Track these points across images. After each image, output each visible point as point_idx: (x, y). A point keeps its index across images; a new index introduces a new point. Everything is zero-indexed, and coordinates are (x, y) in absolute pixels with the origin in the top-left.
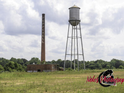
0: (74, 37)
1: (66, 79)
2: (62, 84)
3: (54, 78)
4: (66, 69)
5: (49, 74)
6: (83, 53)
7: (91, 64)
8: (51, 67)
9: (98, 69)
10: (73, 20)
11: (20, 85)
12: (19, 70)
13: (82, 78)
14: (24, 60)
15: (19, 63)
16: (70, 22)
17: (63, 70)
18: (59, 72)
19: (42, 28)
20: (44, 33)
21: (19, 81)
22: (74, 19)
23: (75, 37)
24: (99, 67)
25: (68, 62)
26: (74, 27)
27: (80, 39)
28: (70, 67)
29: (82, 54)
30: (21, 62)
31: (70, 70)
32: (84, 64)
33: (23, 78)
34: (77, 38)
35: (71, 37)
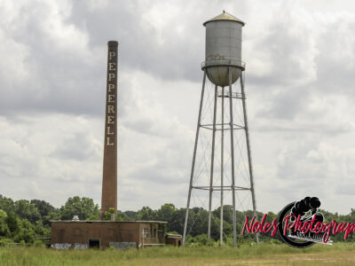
0: (223, 124)
4: (192, 241)
5: (128, 258)
6: (252, 184)
8: (137, 230)
10: (218, 66)
12: (23, 241)
14: (43, 207)
15: (23, 216)
16: (206, 72)
17: (180, 243)
18: (167, 249)
19: (108, 93)
20: (115, 109)
22: (222, 62)
23: (225, 127)
25: (199, 214)
26: (220, 89)
27: (243, 131)
28: (206, 233)
29: (249, 187)
30: (29, 213)
31: (204, 242)
34: (232, 129)
35: (212, 127)
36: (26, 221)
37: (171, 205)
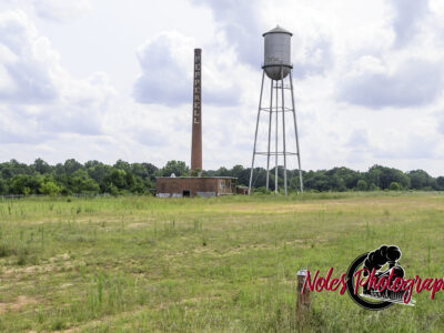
0: (277, 108)
1: (254, 215)
2: (245, 229)
4: (256, 191)
5: (211, 203)
6: (298, 150)
7: (317, 179)
8: (216, 184)
10: (273, 66)
12: (136, 192)
13: (296, 213)
14: (150, 168)
15: (137, 174)
16: (265, 71)
17: (247, 193)
18: (238, 197)
19: (195, 86)
20: (200, 97)
22: (276, 63)
23: (279, 110)
24: (338, 187)
25: (260, 172)
26: (275, 82)
27: (292, 113)
28: (265, 185)
29: (296, 152)
30: (141, 172)
31: (264, 192)
32: (301, 178)
33: (147, 211)
34: (283, 111)
35: (269, 110)
36: (140, 178)
37: (241, 166)
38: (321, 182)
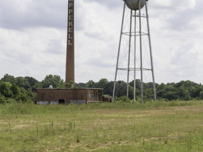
0: (135, 32)
2: (110, 129)
3: (92, 115)
4: (118, 100)
5: (81, 109)
7: (167, 90)
8: (86, 93)
9: (182, 100)
11: (24, 129)
12: (21, 100)
13: (151, 116)
14: (31, 81)
15: (20, 86)
16: (126, 2)
17: (111, 101)
18: (103, 104)
19: (69, 15)
20: (73, 24)
21: (22, 121)
24: (184, 96)
25: (121, 84)
27: (147, 36)
28: (126, 95)
29: (151, 68)
30: (24, 84)
31: (125, 100)
32: (155, 90)
33: (30, 116)
34: (140, 35)
35: (129, 34)
36: (23, 89)
37: (105, 79)
38: (170, 93)
